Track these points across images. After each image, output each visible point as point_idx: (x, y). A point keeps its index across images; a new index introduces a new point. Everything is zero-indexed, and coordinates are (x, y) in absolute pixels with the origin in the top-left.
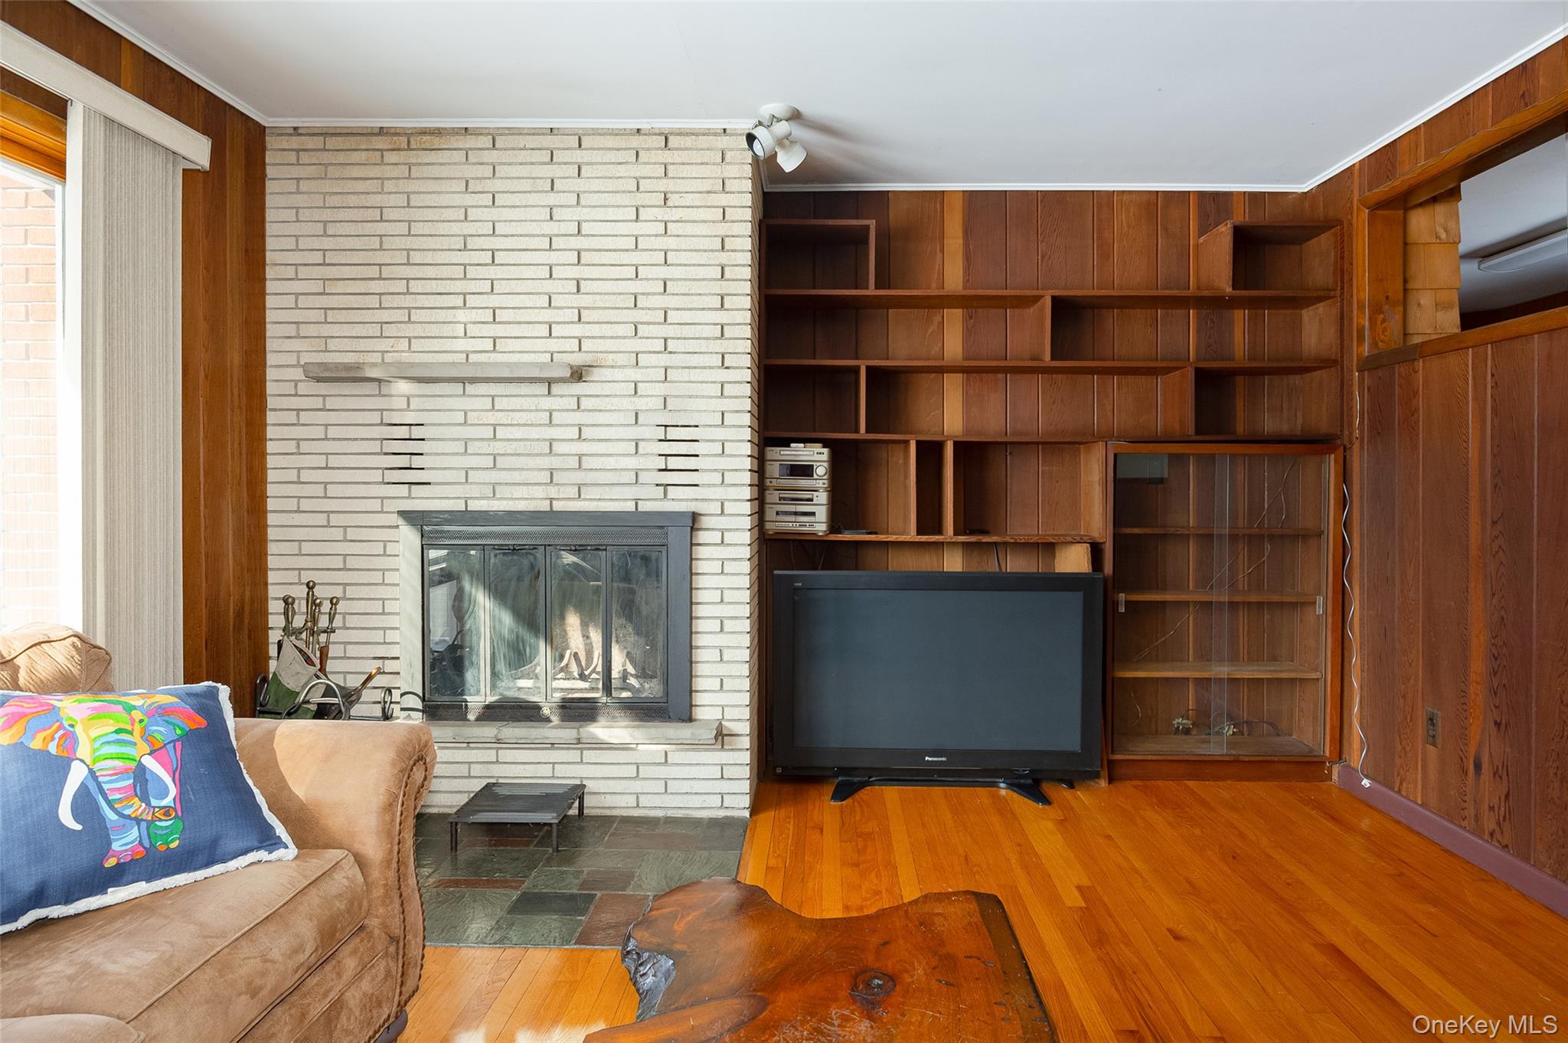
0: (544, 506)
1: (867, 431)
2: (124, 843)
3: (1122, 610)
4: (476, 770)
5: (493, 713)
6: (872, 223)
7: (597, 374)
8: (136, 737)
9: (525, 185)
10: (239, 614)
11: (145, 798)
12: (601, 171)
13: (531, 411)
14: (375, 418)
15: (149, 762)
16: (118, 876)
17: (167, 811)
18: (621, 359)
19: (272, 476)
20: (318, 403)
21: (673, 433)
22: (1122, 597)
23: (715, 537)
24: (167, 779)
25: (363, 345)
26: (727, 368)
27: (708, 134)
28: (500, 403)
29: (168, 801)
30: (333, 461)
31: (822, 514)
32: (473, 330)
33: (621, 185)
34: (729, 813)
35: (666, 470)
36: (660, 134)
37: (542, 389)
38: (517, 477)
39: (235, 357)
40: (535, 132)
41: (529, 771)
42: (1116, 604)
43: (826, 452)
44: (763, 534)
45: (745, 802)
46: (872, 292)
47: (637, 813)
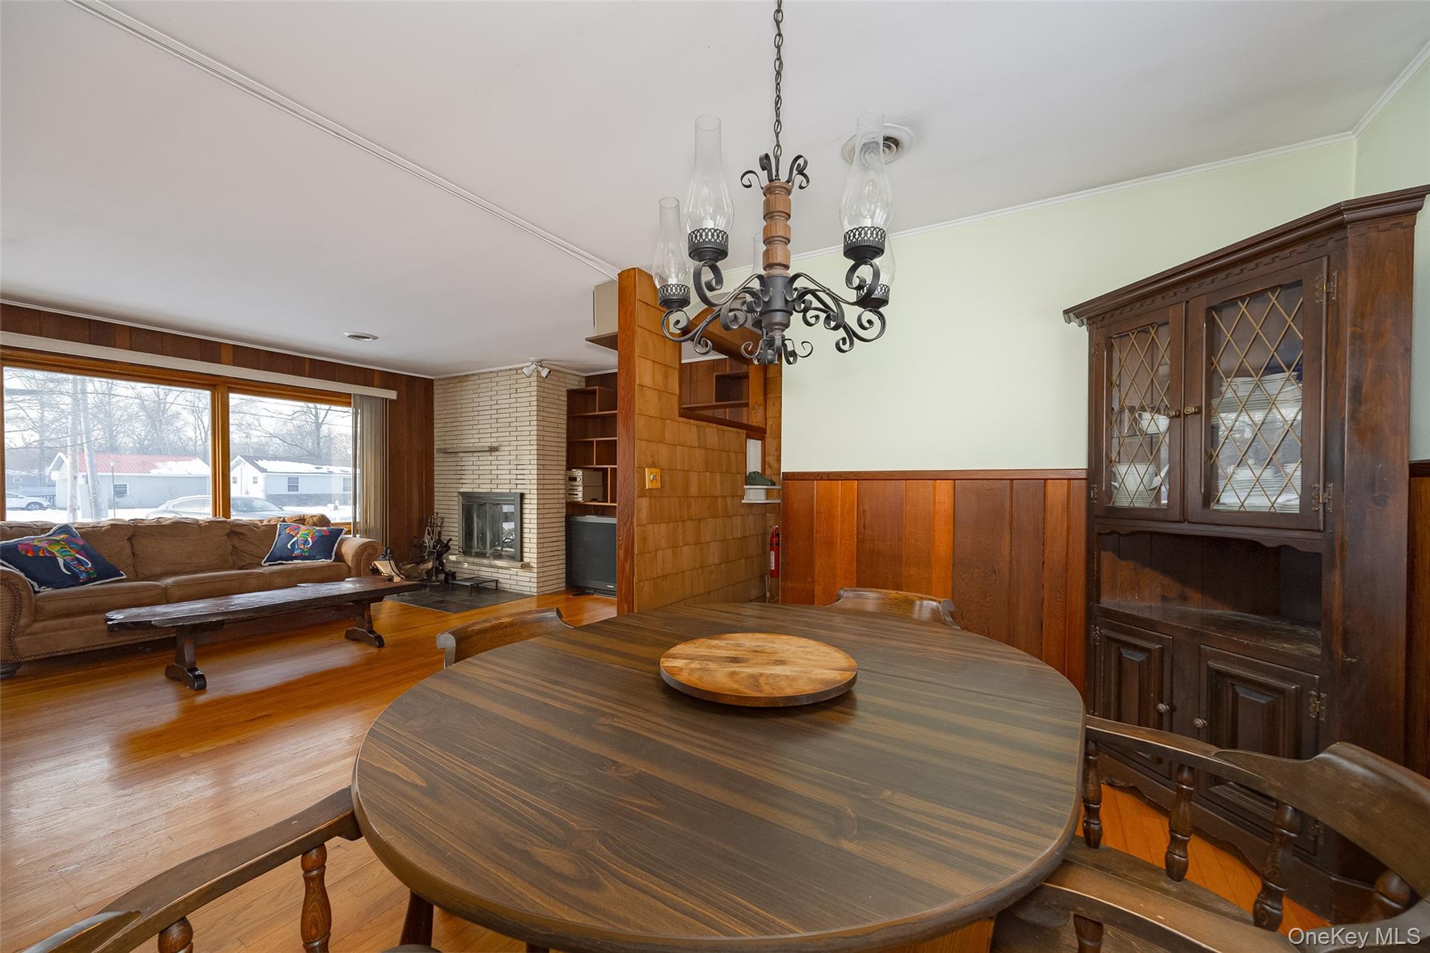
1: (596, 464)
2: (297, 552)
4: (476, 572)
6: (597, 387)
7: (501, 449)
8: (311, 535)
9: (485, 390)
10: (421, 520)
11: (304, 545)
12: (501, 383)
13: (486, 460)
14: (454, 464)
15: (310, 539)
16: (296, 558)
17: (307, 548)
18: (506, 444)
19: (435, 481)
20: (443, 459)
21: (519, 467)
23: (530, 501)
24: (311, 542)
25: (451, 442)
26: (531, 445)
28: (481, 458)
29: (308, 546)
30: (447, 477)
31: (580, 494)
32: (474, 436)
33: (506, 387)
34: (531, 593)
35: (516, 479)
36: (515, 369)
37: (489, 453)
38: (483, 482)
39: (419, 448)
40: (488, 373)
41: (487, 574)
43: (581, 472)
44: (566, 502)
45: (535, 590)
46: (597, 413)
47: (510, 590)
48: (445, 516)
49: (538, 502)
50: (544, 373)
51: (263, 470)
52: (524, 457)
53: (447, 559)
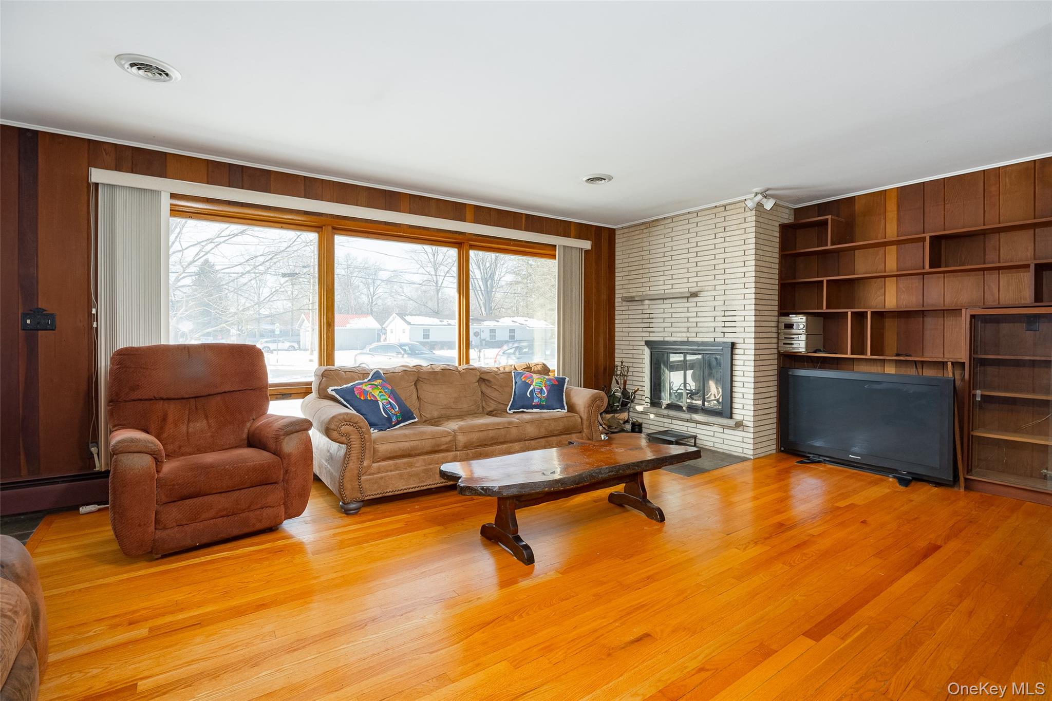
0: (686, 339)
1: (827, 308)
2: (536, 401)
3: (978, 399)
4: (666, 425)
5: (670, 406)
6: (829, 217)
7: (702, 294)
8: (543, 383)
9: (681, 233)
10: (605, 369)
11: (541, 394)
12: (704, 223)
13: (682, 308)
14: (640, 312)
15: (544, 388)
17: (544, 397)
18: (710, 288)
19: (617, 330)
20: (627, 308)
21: (727, 313)
22: (978, 392)
23: (741, 352)
24: (546, 391)
25: (638, 290)
26: (747, 288)
27: (739, 202)
28: (674, 306)
29: (545, 395)
30: (631, 325)
31: (801, 345)
32: (666, 282)
33: (710, 227)
34: (745, 456)
35: (724, 327)
36: (723, 206)
37: (685, 300)
38: (678, 330)
39: (604, 297)
40: (684, 214)
41: (681, 428)
42: (974, 396)
43: (804, 318)
44: (779, 352)
45: (751, 452)
46: (829, 247)
47: (713, 449)
48: (630, 365)
49: (755, 352)
50: (769, 205)
51: (409, 323)
52: (736, 302)
53: (634, 409)
